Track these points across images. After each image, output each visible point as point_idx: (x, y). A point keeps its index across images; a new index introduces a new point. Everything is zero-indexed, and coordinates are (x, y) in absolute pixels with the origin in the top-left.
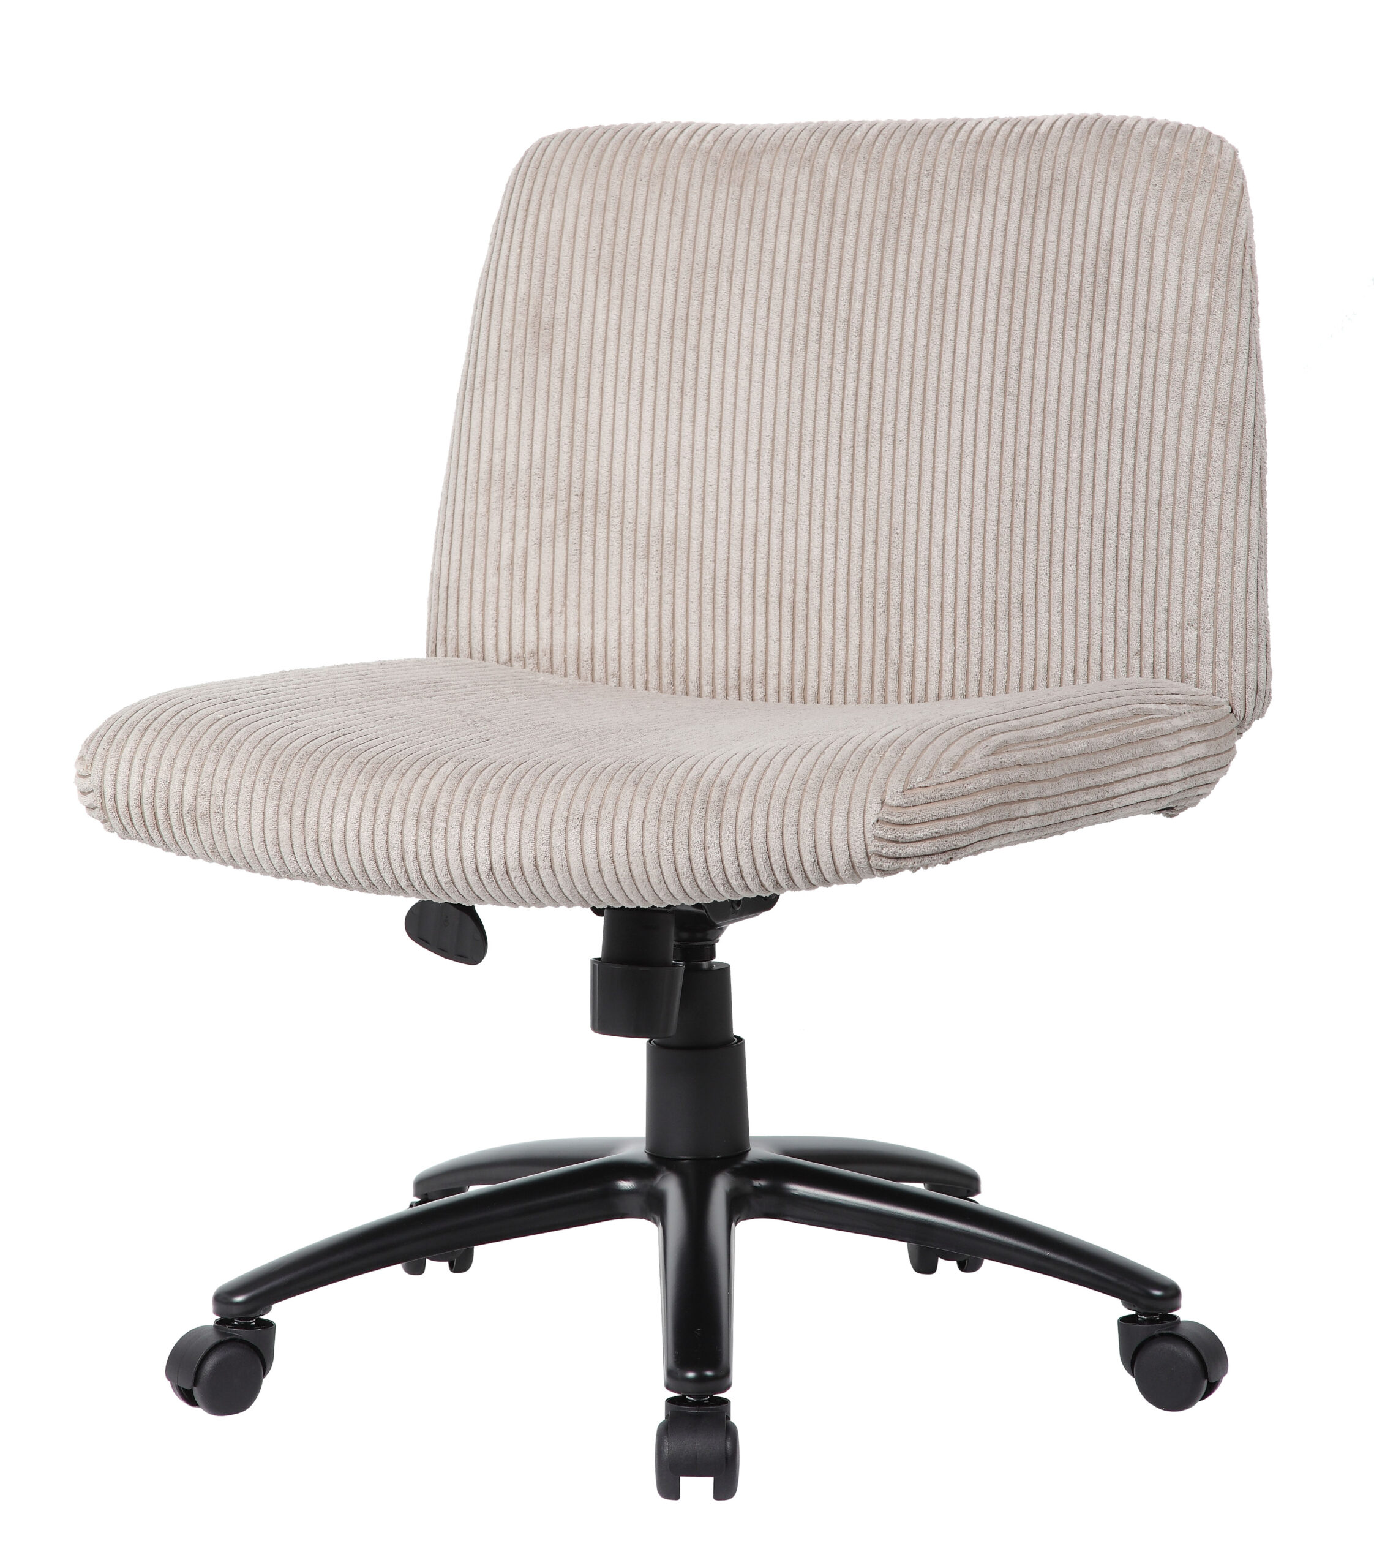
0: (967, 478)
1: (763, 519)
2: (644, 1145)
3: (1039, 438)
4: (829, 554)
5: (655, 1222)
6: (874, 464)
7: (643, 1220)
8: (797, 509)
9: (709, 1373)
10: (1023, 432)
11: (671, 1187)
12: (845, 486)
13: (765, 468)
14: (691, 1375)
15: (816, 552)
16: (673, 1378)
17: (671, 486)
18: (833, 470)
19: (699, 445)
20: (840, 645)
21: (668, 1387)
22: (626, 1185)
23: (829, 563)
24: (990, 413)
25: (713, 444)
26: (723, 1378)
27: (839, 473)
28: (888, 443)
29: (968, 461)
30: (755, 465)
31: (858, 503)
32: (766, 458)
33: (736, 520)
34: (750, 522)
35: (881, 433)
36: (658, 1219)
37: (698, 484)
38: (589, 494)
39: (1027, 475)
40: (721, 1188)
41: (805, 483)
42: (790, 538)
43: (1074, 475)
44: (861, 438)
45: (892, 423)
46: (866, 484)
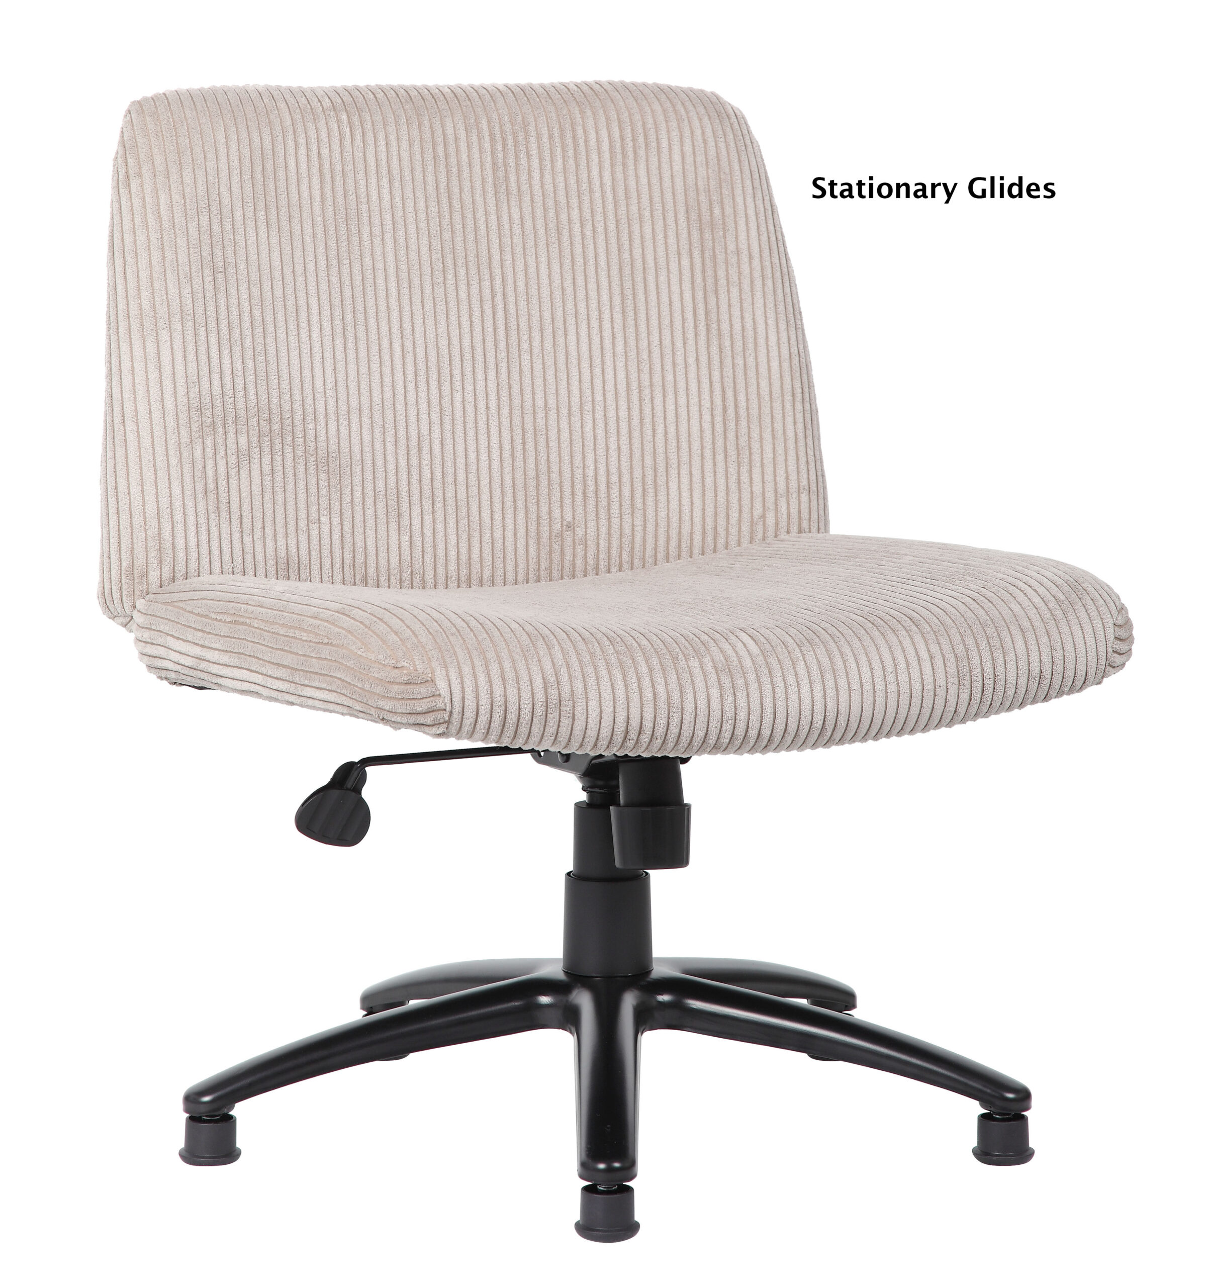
0: (598, 383)
1: (425, 431)
2: (562, 964)
3: (658, 347)
4: (484, 457)
5: (571, 1032)
6: (515, 376)
7: (561, 1030)
8: (453, 420)
9: (617, 1165)
10: (644, 344)
11: (584, 1001)
12: (493, 397)
13: (422, 387)
14: (602, 1166)
15: (472, 456)
16: (586, 1169)
17: (343, 409)
18: (480, 384)
19: (364, 370)
20: (498, 534)
21: (582, 1177)
22: (545, 1000)
23: (484, 464)
24: (613, 328)
25: (375, 366)
26: (629, 1169)
27: (486, 386)
28: (526, 357)
29: (598, 371)
30: (413, 384)
31: (505, 411)
32: (422, 379)
33: (402, 433)
34: (413, 434)
35: (519, 351)
36: (573, 1029)
37: (365, 403)
38: (276, 419)
39: (651, 378)
40: (629, 1002)
41: (458, 397)
42: (449, 447)
43: (692, 375)
44: (502, 355)
45: (528, 341)
46: (510, 395)
